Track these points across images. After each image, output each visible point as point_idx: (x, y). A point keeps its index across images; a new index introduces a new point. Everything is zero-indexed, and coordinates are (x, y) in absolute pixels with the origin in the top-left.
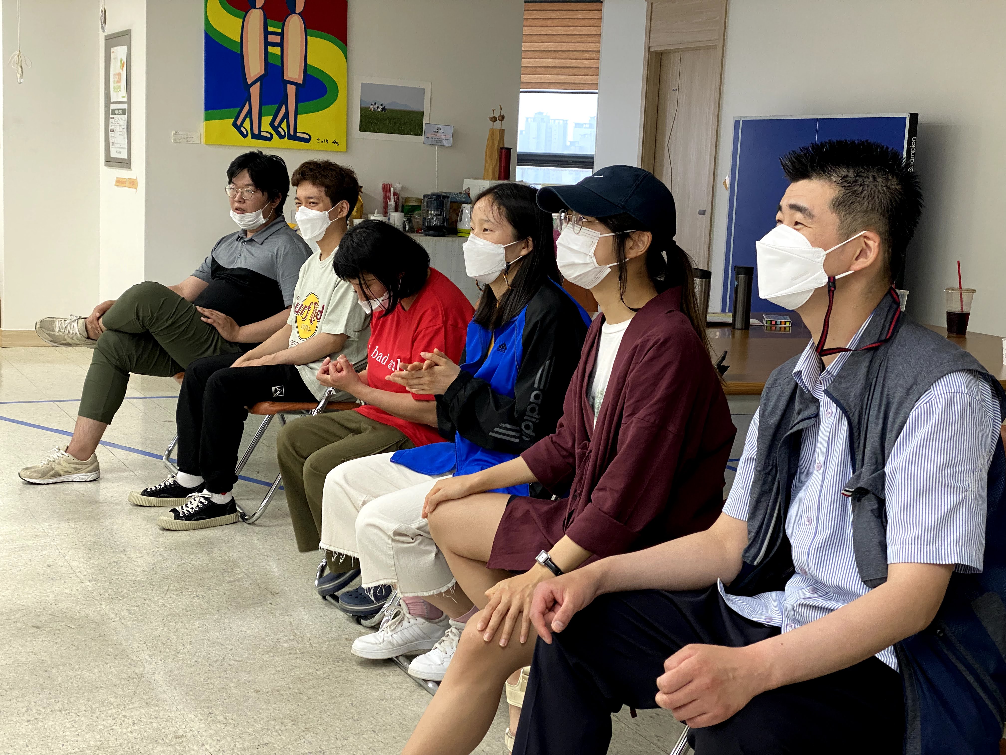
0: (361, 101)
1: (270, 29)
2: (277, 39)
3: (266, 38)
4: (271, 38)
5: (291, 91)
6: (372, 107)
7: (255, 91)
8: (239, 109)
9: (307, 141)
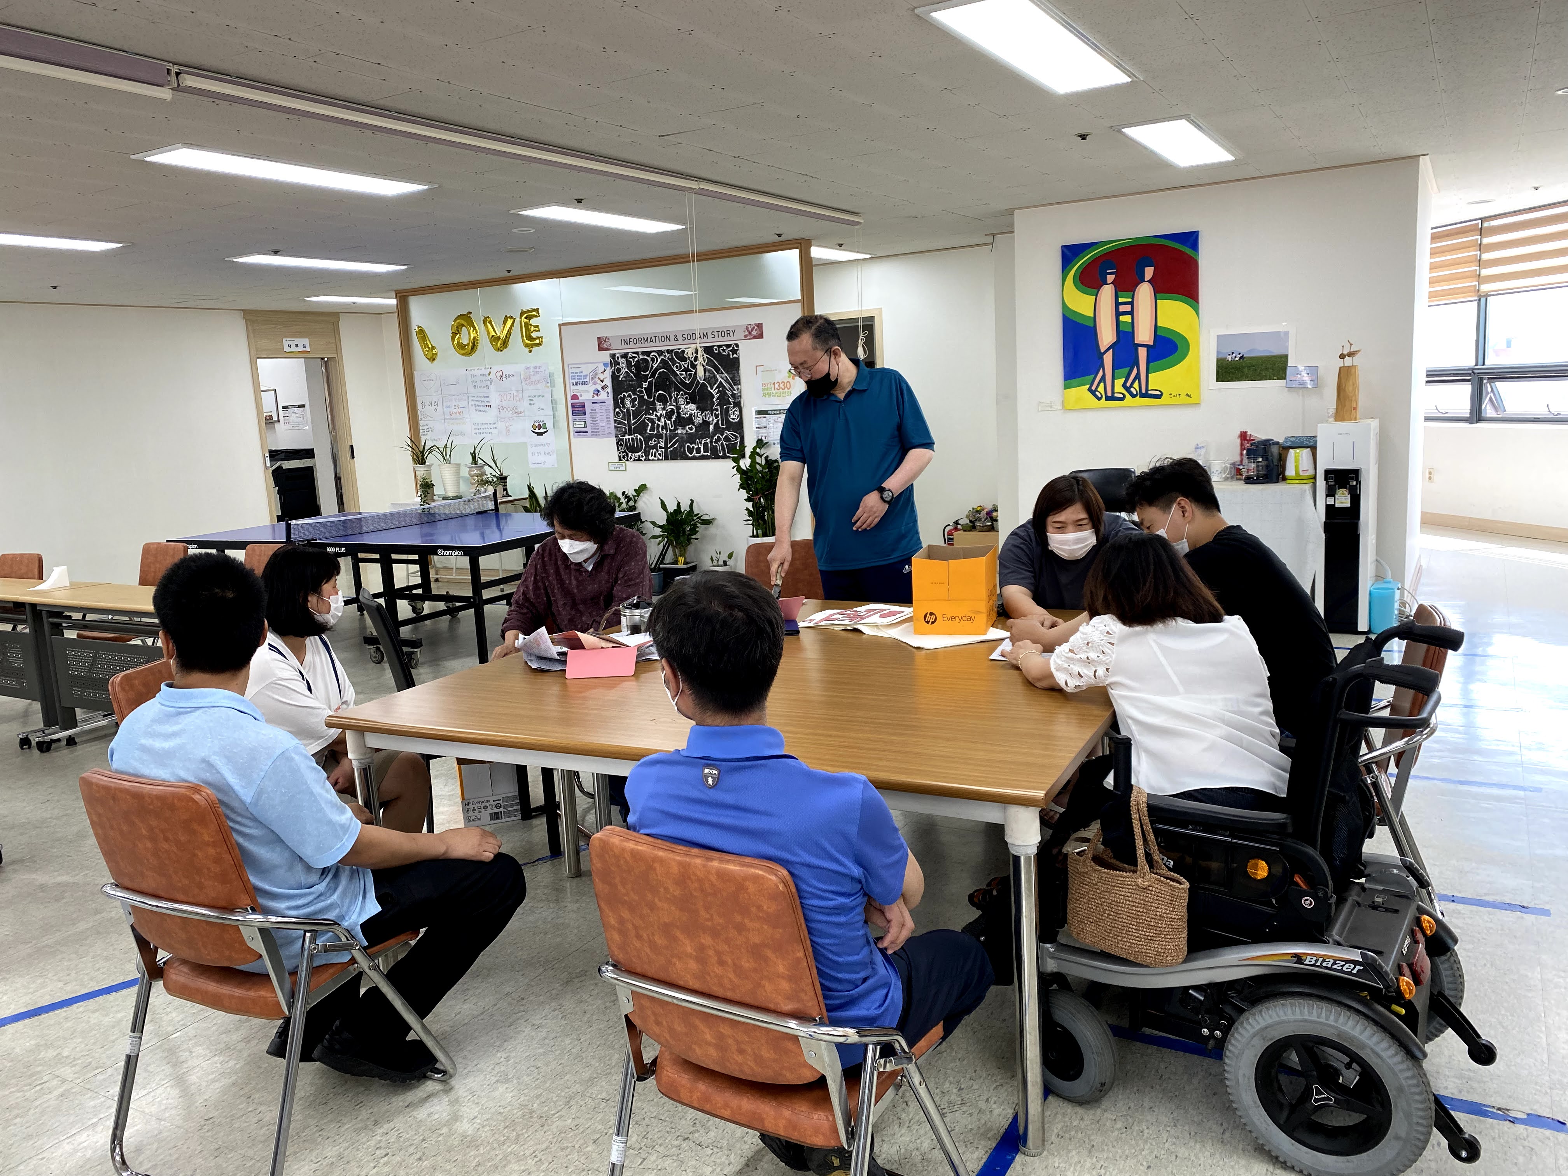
0: (1218, 352)
1: (1121, 300)
2: (1128, 308)
3: (1117, 308)
4: (1122, 308)
5: (1143, 353)
6: (1229, 358)
7: (1108, 359)
8: (1093, 376)
9: (1159, 397)
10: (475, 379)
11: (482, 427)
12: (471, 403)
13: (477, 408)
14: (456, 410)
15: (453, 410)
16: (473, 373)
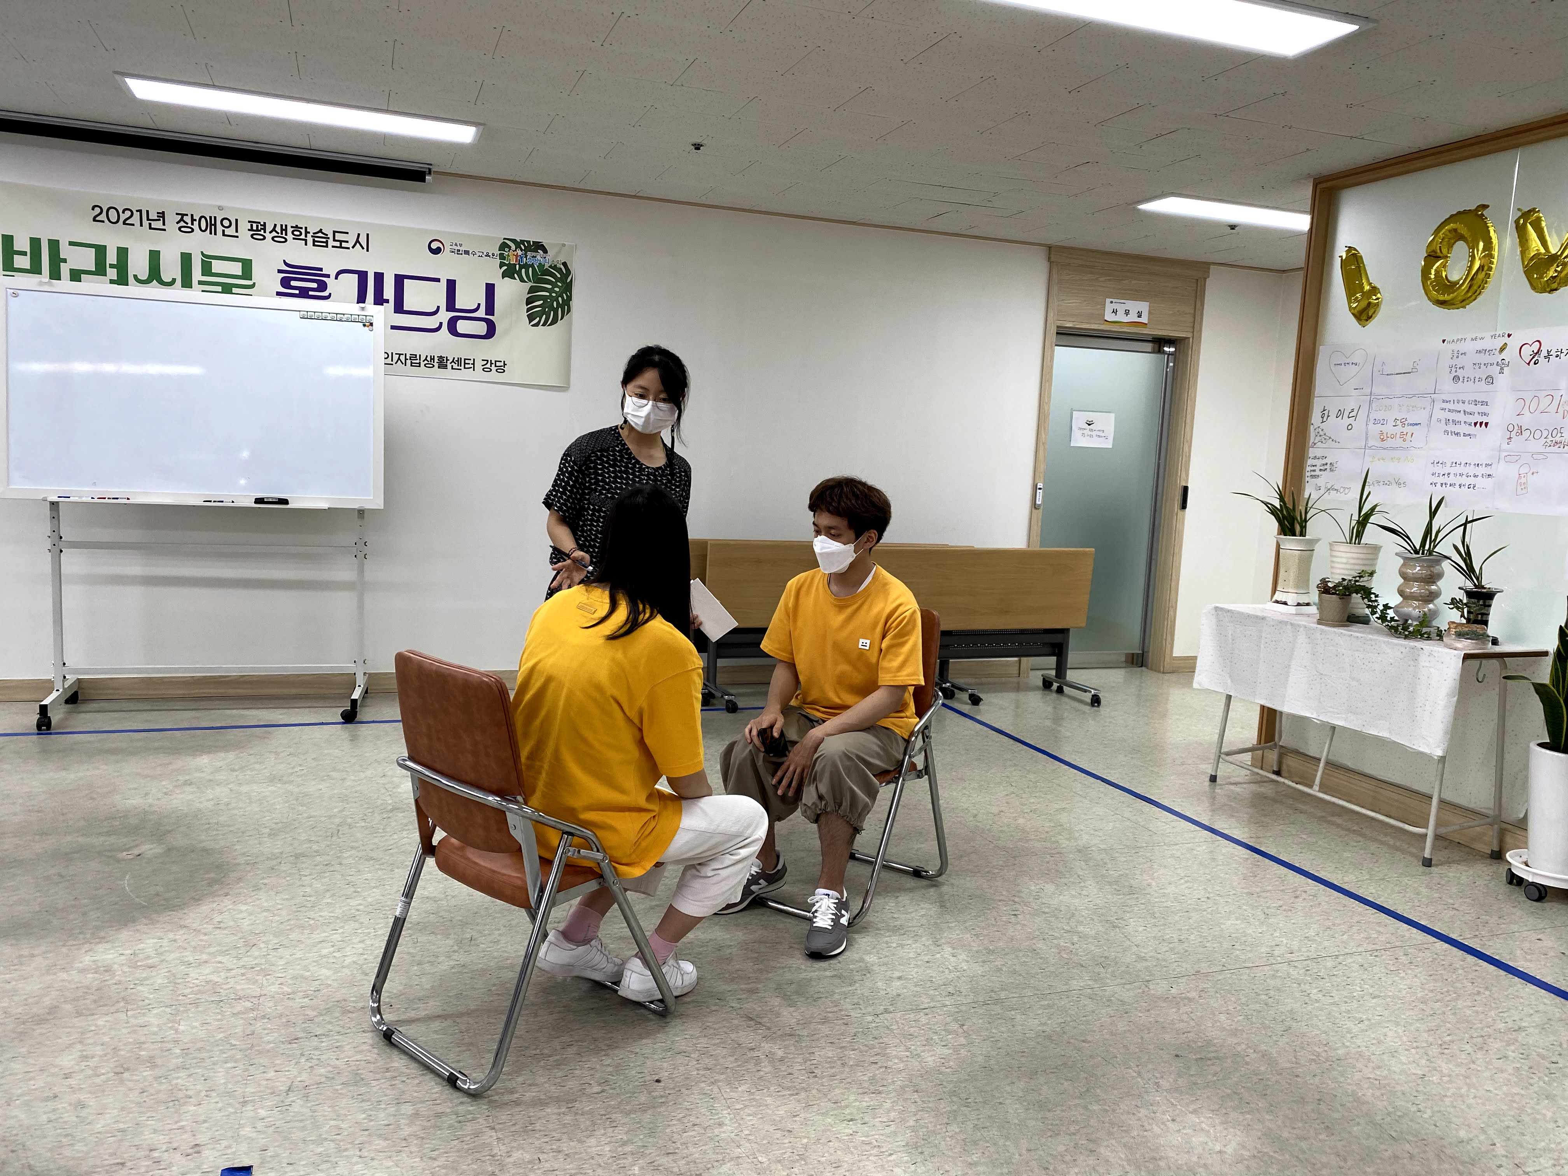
10: (1460, 362)
11: (1453, 470)
12: (1438, 414)
13: (1451, 428)
14: (1399, 429)
15: (1389, 428)
16: (1461, 347)
